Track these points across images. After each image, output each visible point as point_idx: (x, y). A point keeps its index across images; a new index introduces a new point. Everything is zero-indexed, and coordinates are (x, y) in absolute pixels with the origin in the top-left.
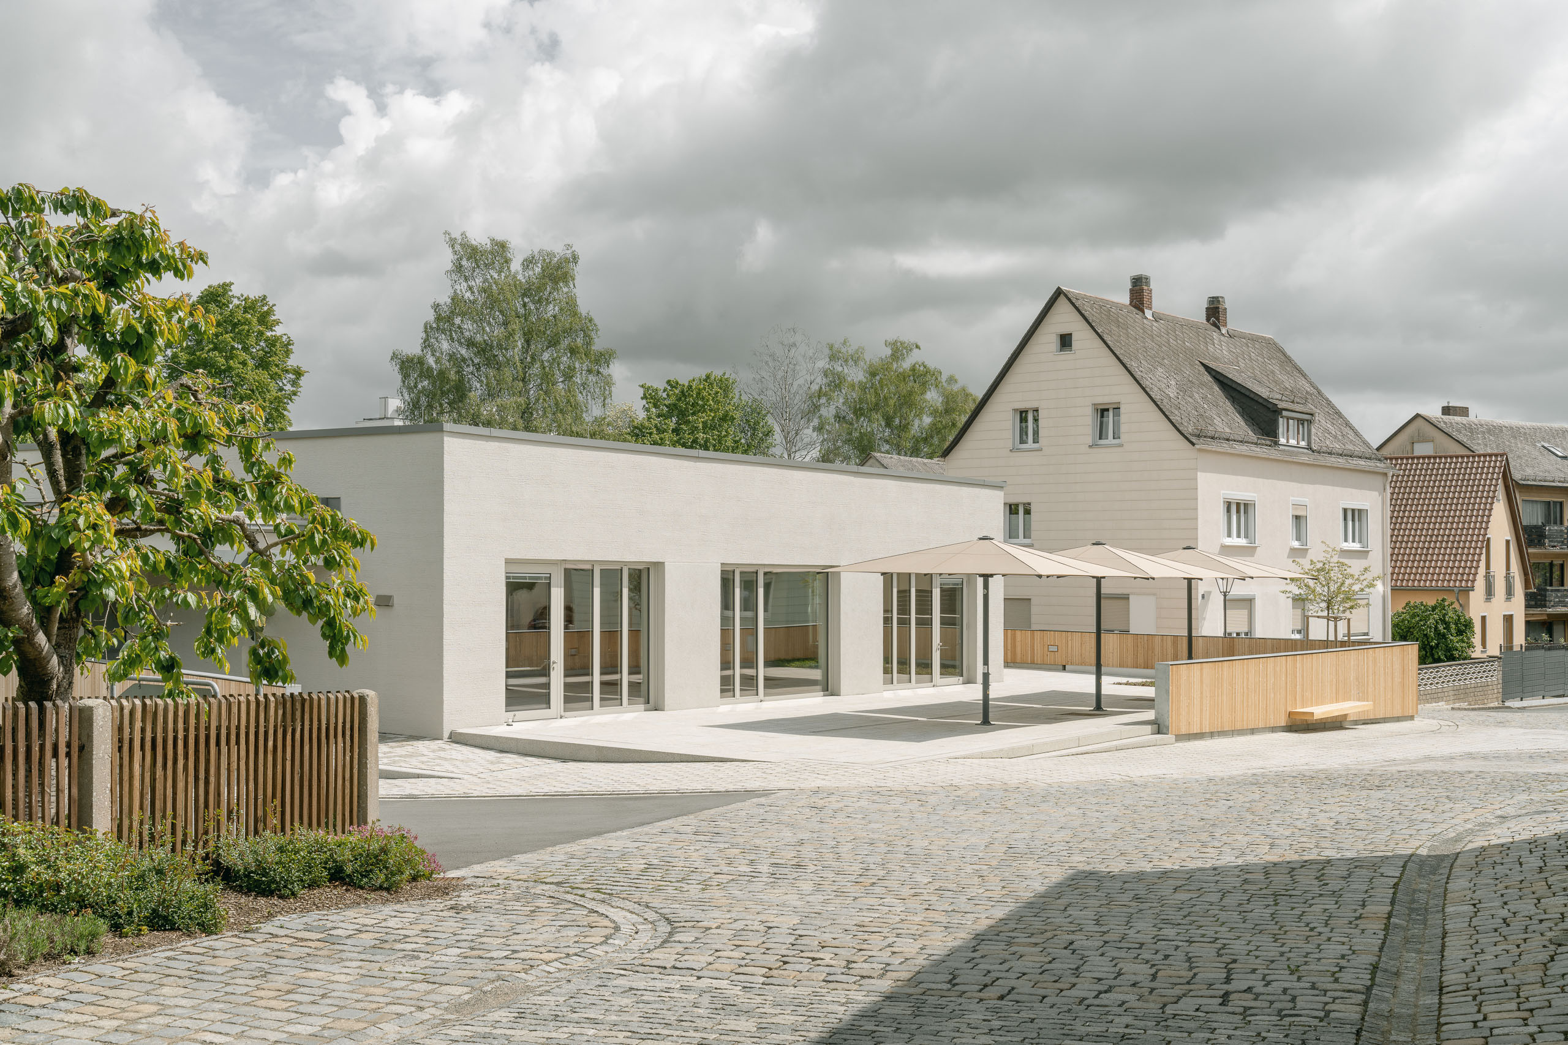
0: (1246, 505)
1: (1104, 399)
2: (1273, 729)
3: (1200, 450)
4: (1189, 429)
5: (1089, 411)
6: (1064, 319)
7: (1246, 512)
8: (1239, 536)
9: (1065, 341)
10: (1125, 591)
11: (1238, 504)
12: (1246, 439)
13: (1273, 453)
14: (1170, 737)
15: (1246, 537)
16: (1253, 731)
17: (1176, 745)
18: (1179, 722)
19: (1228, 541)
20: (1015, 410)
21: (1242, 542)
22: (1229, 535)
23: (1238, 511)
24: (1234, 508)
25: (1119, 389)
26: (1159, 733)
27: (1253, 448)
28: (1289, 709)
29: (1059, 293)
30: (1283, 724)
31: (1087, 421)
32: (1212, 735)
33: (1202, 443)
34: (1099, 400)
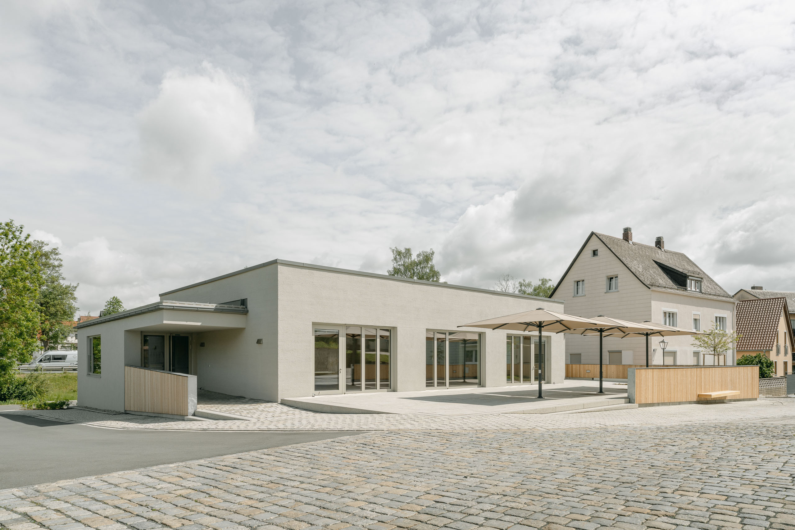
0: (673, 314)
1: (611, 274)
2: (690, 403)
3: (652, 291)
4: (648, 283)
5: (605, 279)
6: (595, 244)
7: (673, 317)
9: (595, 253)
10: (620, 349)
11: (669, 313)
12: (673, 287)
13: (685, 293)
14: (636, 405)
16: (680, 403)
17: (640, 408)
18: (640, 397)
20: (575, 280)
23: (669, 316)
24: (667, 315)
25: (617, 269)
26: (630, 403)
27: (675, 290)
28: (698, 393)
29: (592, 234)
30: (695, 400)
31: (604, 282)
32: (658, 404)
33: (653, 288)
34: (609, 274)
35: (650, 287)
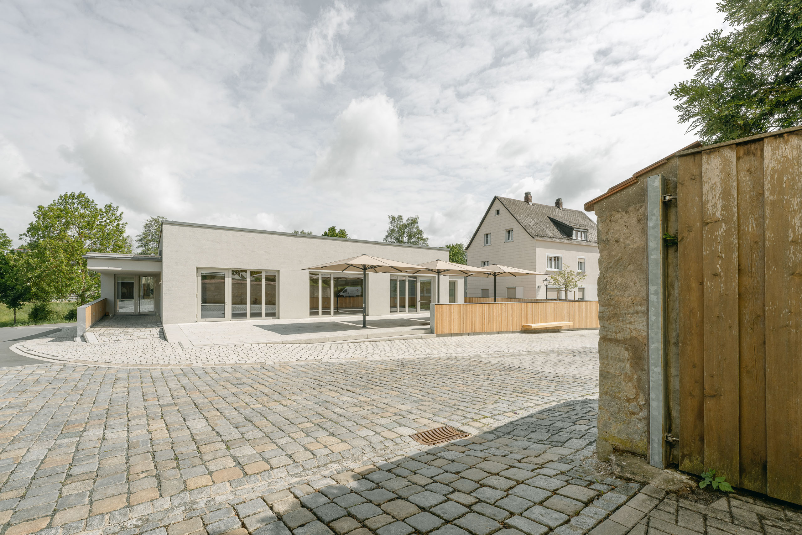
0: (558, 258)
1: (509, 228)
3: (537, 240)
4: (534, 233)
5: (504, 232)
6: (498, 205)
7: (558, 260)
8: (555, 268)
9: (498, 212)
10: (514, 286)
11: (555, 258)
12: (558, 237)
13: (570, 242)
14: (435, 335)
15: (558, 268)
17: (437, 338)
19: (549, 269)
20: (485, 234)
21: (556, 270)
22: (551, 267)
23: (555, 260)
24: (553, 259)
25: (513, 224)
26: (428, 333)
27: (561, 240)
28: (523, 324)
29: (496, 198)
31: (504, 234)
33: (537, 238)
34: (507, 228)
35: (534, 237)
